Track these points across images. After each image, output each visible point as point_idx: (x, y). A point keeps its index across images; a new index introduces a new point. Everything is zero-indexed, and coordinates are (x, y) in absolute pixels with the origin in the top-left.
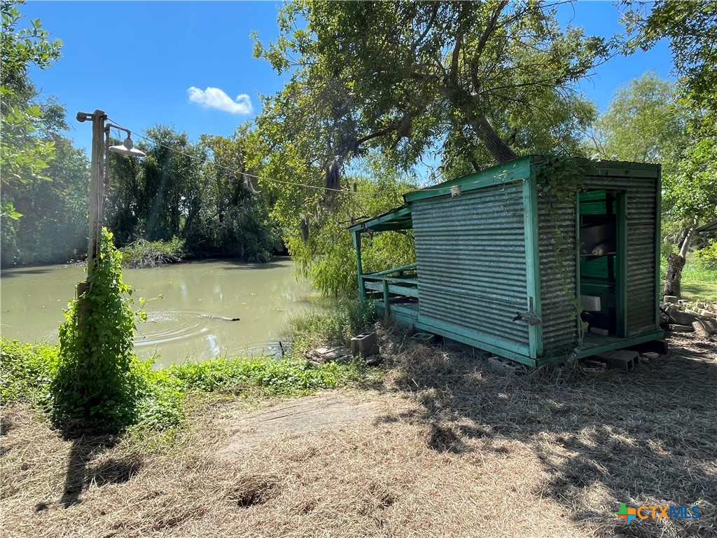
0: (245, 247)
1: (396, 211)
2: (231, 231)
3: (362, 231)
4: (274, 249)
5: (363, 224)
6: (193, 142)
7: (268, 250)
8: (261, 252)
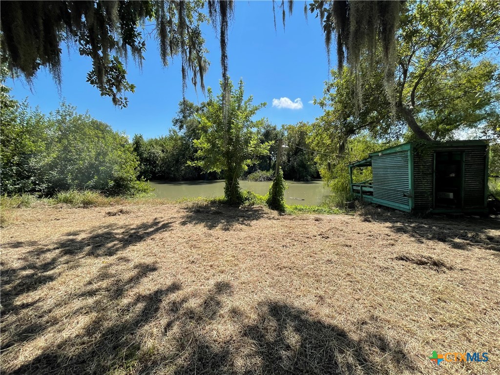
0: (299, 174)
1: (366, 159)
2: (293, 167)
3: (353, 167)
4: (313, 175)
5: (353, 164)
6: (279, 128)
7: (309, 176)
8: (307, 176)
